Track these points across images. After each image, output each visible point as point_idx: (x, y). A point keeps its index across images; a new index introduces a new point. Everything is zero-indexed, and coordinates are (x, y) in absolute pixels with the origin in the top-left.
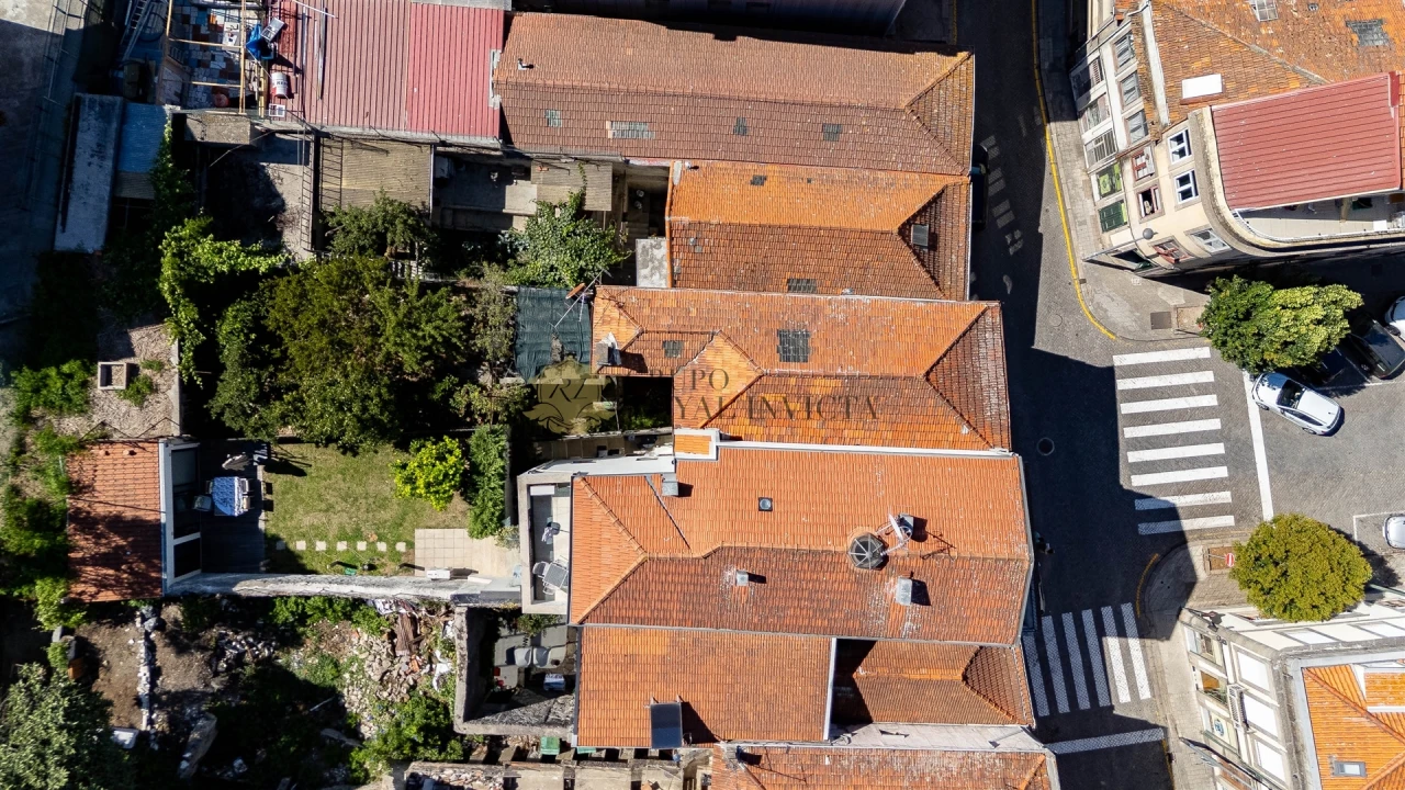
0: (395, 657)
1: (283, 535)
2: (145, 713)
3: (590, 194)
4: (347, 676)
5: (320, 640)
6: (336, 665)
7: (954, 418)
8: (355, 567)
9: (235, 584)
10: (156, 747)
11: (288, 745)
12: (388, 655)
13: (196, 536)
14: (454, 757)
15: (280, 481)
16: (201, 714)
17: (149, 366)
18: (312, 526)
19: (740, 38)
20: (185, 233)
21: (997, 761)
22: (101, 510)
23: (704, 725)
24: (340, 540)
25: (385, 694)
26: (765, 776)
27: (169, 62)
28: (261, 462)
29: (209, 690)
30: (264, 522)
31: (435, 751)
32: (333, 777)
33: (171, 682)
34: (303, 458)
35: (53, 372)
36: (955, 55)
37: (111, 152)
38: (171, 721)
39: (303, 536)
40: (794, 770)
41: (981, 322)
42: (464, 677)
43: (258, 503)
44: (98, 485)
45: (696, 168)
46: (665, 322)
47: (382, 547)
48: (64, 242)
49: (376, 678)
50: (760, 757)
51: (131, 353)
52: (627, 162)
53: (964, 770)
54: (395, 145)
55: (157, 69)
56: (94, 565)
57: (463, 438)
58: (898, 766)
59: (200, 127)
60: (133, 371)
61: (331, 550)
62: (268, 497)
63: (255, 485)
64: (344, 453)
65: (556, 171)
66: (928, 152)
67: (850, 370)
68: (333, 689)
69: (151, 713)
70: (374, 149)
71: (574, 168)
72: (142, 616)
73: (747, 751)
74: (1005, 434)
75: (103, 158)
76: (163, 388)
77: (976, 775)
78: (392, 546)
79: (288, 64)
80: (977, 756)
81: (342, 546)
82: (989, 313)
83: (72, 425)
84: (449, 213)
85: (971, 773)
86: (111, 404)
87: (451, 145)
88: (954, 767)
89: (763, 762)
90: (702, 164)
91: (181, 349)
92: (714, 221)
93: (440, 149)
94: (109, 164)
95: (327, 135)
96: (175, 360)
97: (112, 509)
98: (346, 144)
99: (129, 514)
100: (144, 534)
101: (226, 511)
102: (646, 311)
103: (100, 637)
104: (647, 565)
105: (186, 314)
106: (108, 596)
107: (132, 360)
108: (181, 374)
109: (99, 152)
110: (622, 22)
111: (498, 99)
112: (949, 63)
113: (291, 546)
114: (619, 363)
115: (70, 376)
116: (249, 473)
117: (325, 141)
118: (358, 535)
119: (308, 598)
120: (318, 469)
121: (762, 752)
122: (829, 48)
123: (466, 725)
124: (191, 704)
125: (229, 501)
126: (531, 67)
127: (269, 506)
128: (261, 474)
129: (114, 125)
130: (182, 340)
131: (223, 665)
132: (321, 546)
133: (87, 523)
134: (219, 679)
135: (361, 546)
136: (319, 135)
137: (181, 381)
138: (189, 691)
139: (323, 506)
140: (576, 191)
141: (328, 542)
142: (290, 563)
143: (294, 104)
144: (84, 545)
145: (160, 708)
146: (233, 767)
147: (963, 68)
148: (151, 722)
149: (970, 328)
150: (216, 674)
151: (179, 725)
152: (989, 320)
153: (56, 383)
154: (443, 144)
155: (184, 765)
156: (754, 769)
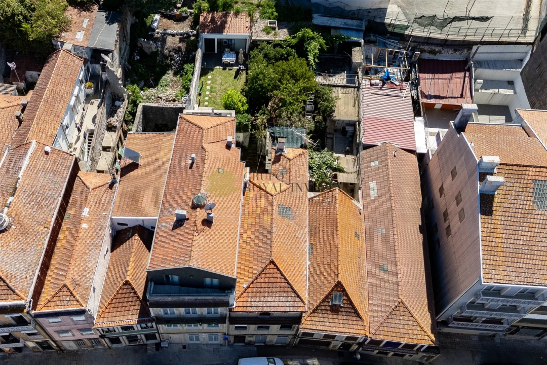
0: (166, 101)
1: (214, 72)
2: (161, 31)
3: (344, 175)
4: (162, 89)
5: (176, 82)
6: (166, 86)
7: (251, 280)
8: (200, 90)
9: (201, 49)
10: (149, 33)
11: (142, 70)
12: (167, 99)
13: (216, 51)
14: (126, 116)
15: (233, 72)
16: (157, 47)
17: (275, 33)
18: (216, 80)
19: (421, 236)
20: (321, 40)
21: (88, 284)
22: (229, 19)
23: (127, 174)
24: (210, 87)
25: (153, 98)
26: (104, 189)
27: (379, 50)
28: (240, 68)
29: (165, 49)
30: (218, 68)
31: (130, 110)
32: (128, 81)
33: (170, 39)
34: (241, 79)
35: (274, 10)
36: (432, 332)
37: (346, 27)
38: (157, 38)
39: (213, 78)
40: (103, 200)
41: (298, 299)
42: (159, 106)
43: (226, 66)
44: (237, 19)
45: (360, 214)
46: (294, 168)
47: (207, 98)
48: (315, 16)
49: (160, 96)
50: (111, 189)
51: (279, 29)
52: (360, 188)
53: (87, 268)
54: (357, 109)
55: (375, 45)
56: (212, 17)
57: (247, 111)
58: (96, 241)
59: (357, 50)
60: (274, 29)
61: (207, 85)
62: (227, 69)
63: (232, 65)
64: (242, 89)
65: (353, 164)
66: (380, 316)
67: (274, 230)
68: (157, 85)
69: (161, 33)
70: (355, 103)
71: (355, 170)
72: (193, 32)
73: (115, 185)
74: (241, 309)
75: (344, 25)
76: (268, 36)
77: (84, 273)
78: (207, 101)
79: (383, 85)
80: (92, 276)
81: (208, 87)
82: (302, 305)
83: (257, 15)
84: (332, 136)
85: (85, 271)
86: (262, 24)
87: (359, 126)
88: (90, 265)
89: (109, 190)
90: (362, 216)
91: (281, 41)
92: (337, 205)
93: (357, 123)
94: (342, 26)
95: (358, 90)
96: (277, 39)
97: (229, 22)
98: (356, 96)
99: (227, 26)
100: (220, 29)
101: (225, 56)
102: (298, 163)
103: (188, 22)
104: (201, 130)
105: (294, 41)
106: (201, 19)
107: (277, 28)
108: (272, 40)
109: (345, 24)
110: (420, 192)
111: (379, 144)
112: (428, 329)
113: (209, 74)
114: (277, 154)
115: (272, 14)
116: (237, 63)
117: (356, 90)
118: (211, 92)
119: (192, 75)
120: (236, 83)
121: (113, 191)
122: (424, 272)
123: (142, 106)
124: (161, 45)
125: (227, 57)
126: (395, 156)
127: (224, 69)
128: (235, 68)
129: (355, 28)
130: (284, 41)
131: (172, 53)
132: (209, 82)
133: (225, 16)
134: (168, 52)
135: (208, 93)
136: (358, 88)
137: (270, 40)
138: (166, 43)
139: (223, 83)
140: (345, 170)
141: (210, 84)
142: (204, 72)
143: (369, 86)
144: (218, 15)
145: (162, 36)
146: (137, 56)
147: (426, 338)
148: (158, 33)
149: (295, 292)
150: (170, 52)
151: (156, 40)
152: (300, 304)
153: (270, 11)
154: (359, 124)
155: (143, 40)
156: (107, 186)
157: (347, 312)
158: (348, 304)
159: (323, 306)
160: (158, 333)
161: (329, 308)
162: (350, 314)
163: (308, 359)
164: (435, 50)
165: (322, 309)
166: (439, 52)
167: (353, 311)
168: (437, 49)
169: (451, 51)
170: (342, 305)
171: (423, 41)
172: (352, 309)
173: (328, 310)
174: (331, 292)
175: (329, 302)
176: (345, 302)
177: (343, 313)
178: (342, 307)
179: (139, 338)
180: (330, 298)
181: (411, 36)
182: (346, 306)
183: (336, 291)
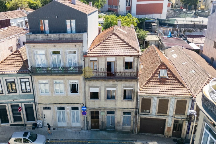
41: (133, 50)
54: (158, 38)
82: (137, 52)
111: (173, 47)
136: (157, 35)
152: (135, 52)
157: (172, 82)
158: (172, 77)
159: (154, 79)
160: (35, 102)
161: (158, 81)
162: (175, 84)
163: (150, 141)
164: (190, 30)
165: (153, 82)
166: (192, 31)
167: (177, 81)
168: (191, 29)
169: (198, 30)
170: (167, 78)
171: (184, 26)
172: (175, 80)
173: (158, 82)
174: (158, 70)
175: (158, 76)
176: (169, 75)
177: (169, 83)
178: (168, 79)
179: (20, 106)
180: (158, 74)
181: (177, 24)
182: (171, 78)
183: (161, 69)
